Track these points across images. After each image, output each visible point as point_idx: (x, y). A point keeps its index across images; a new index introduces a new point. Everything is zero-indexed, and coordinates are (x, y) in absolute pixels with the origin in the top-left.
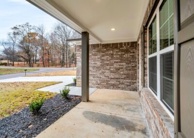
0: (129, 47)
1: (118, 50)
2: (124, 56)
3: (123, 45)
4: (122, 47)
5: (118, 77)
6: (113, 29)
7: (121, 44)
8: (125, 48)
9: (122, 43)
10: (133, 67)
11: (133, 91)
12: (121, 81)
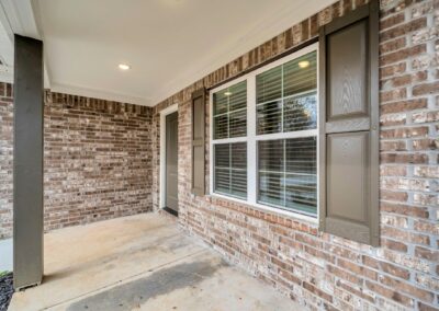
0: (135, 115)
1: (108, 120)
2: (125, 136)
3: (123, 110)
4: (118, 112)
5: (108, 188)
6: (124, 67)
7: (117, 105)
8: (126, 116)
9: (118, 103)
10: (145, 160)
11: (145, 211)
12: (116, 196)
